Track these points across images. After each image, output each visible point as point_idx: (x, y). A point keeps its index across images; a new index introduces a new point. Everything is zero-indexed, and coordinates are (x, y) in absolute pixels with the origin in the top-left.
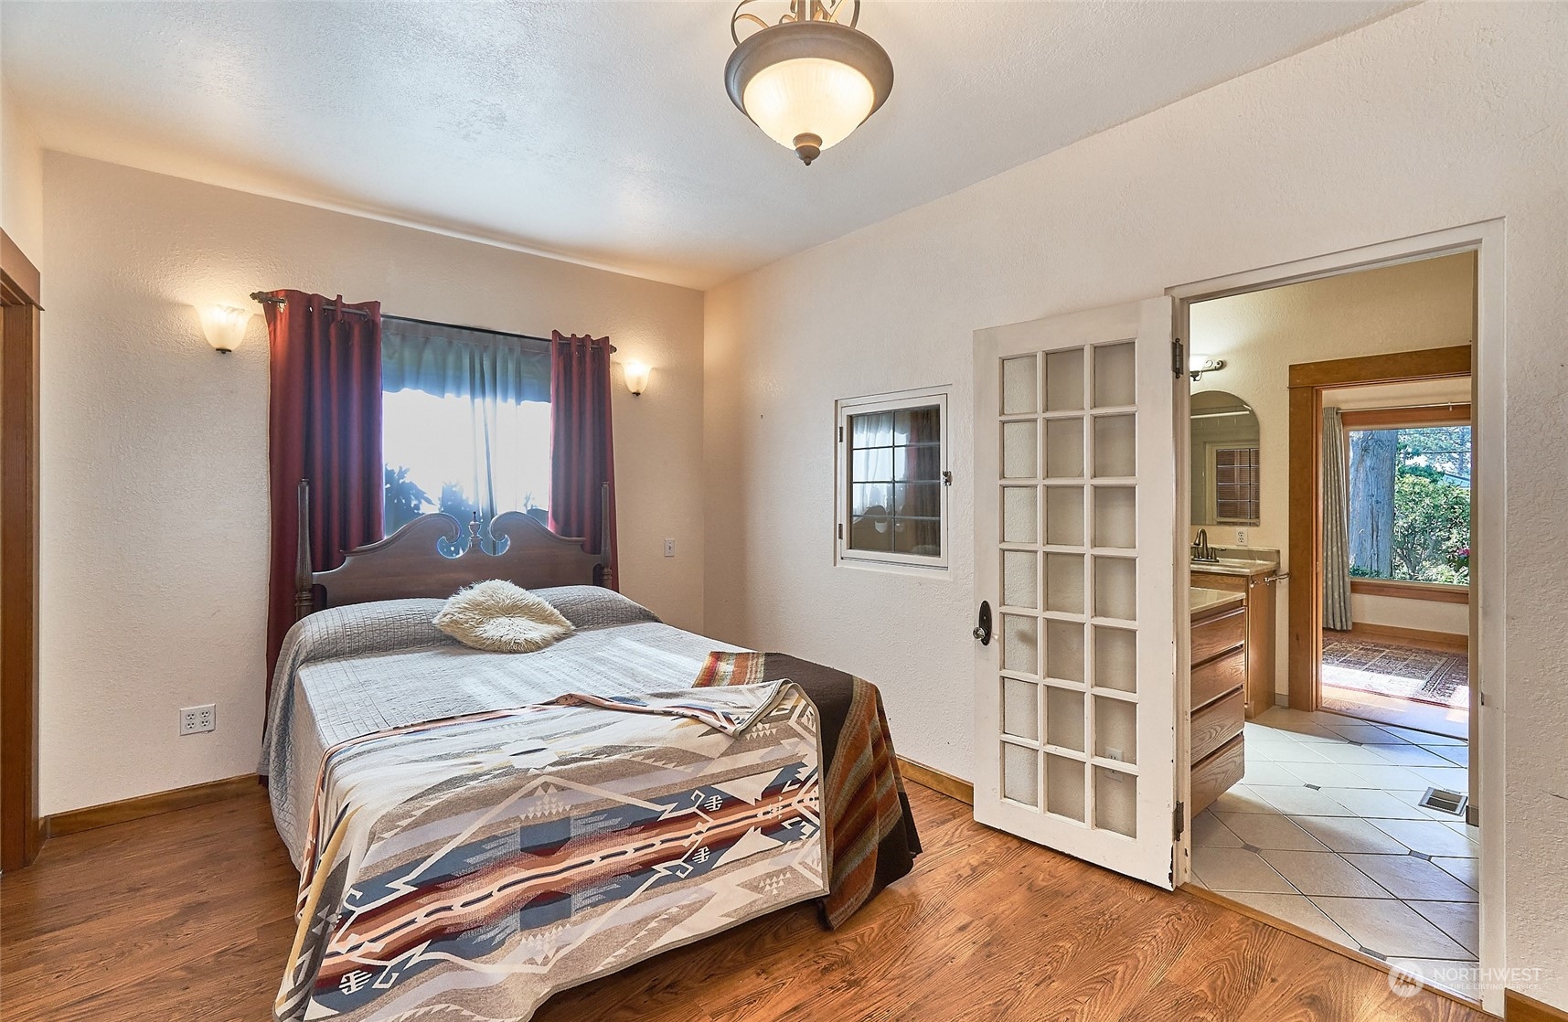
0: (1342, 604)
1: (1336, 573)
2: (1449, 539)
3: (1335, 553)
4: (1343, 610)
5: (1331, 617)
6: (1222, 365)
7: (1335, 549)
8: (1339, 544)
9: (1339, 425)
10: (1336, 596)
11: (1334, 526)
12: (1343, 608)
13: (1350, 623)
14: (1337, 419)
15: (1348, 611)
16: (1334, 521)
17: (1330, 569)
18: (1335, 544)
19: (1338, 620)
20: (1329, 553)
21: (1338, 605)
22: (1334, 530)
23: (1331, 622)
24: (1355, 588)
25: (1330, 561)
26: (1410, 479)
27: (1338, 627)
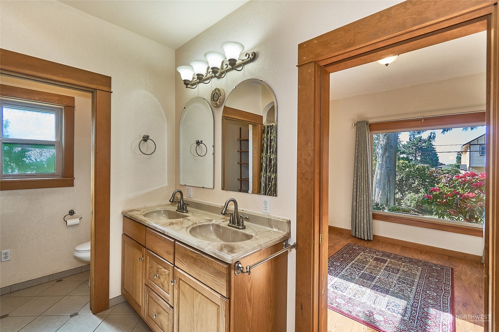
0: (368, 226)
1: (365, 209)
2: (414, 183)
3: (365, 199)
4: (368, 229)
5: (362, 233)
6: (254, 57)
7: (365, 197)
8: (367, 194)
9: (368, 130)
10: (365, 222)
11: (365, 184)
12: (368, 228)
13: (372, 236)
14: (367, 128)
15: (371, 229)
16: (365, 182)
17: (362, 207)
18: (365, 194)
19: (366, 234)
20: (362, 199)
21: (366, 227)
22: (365, 186)
23: (362, 235)
24: (375, 217)
25: (362, 203)
26: (401, 161)
27: (366, 239)
